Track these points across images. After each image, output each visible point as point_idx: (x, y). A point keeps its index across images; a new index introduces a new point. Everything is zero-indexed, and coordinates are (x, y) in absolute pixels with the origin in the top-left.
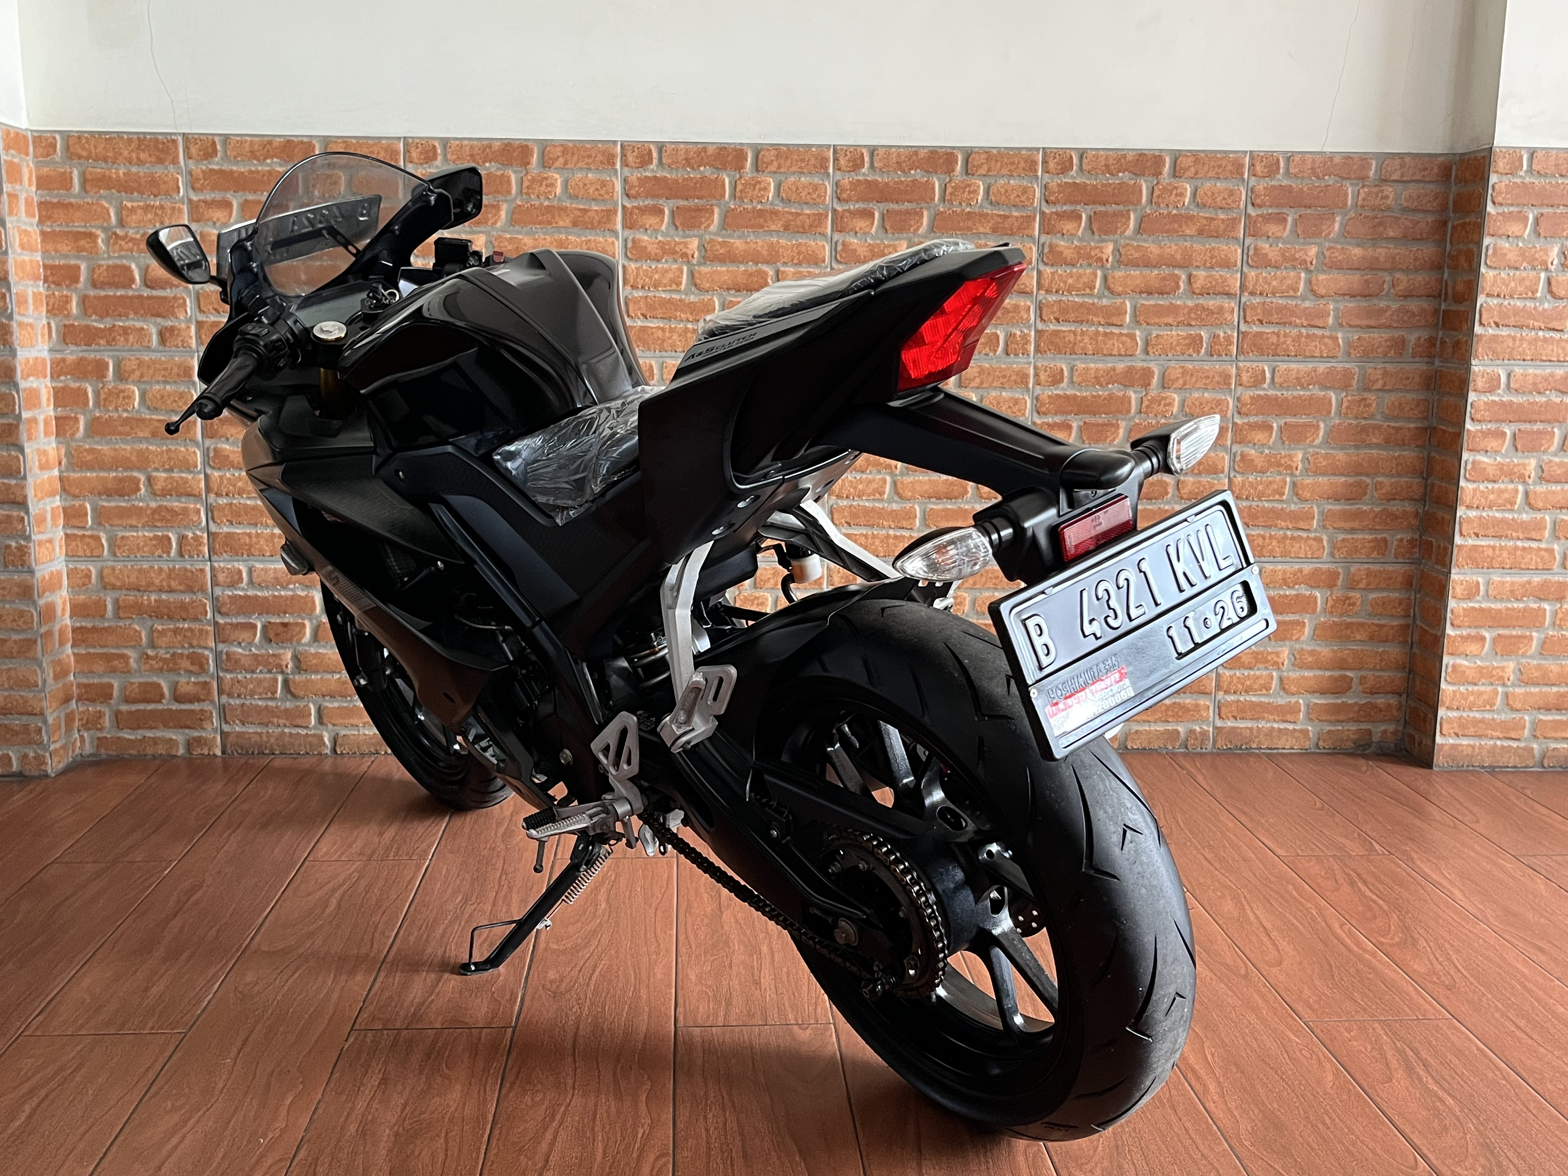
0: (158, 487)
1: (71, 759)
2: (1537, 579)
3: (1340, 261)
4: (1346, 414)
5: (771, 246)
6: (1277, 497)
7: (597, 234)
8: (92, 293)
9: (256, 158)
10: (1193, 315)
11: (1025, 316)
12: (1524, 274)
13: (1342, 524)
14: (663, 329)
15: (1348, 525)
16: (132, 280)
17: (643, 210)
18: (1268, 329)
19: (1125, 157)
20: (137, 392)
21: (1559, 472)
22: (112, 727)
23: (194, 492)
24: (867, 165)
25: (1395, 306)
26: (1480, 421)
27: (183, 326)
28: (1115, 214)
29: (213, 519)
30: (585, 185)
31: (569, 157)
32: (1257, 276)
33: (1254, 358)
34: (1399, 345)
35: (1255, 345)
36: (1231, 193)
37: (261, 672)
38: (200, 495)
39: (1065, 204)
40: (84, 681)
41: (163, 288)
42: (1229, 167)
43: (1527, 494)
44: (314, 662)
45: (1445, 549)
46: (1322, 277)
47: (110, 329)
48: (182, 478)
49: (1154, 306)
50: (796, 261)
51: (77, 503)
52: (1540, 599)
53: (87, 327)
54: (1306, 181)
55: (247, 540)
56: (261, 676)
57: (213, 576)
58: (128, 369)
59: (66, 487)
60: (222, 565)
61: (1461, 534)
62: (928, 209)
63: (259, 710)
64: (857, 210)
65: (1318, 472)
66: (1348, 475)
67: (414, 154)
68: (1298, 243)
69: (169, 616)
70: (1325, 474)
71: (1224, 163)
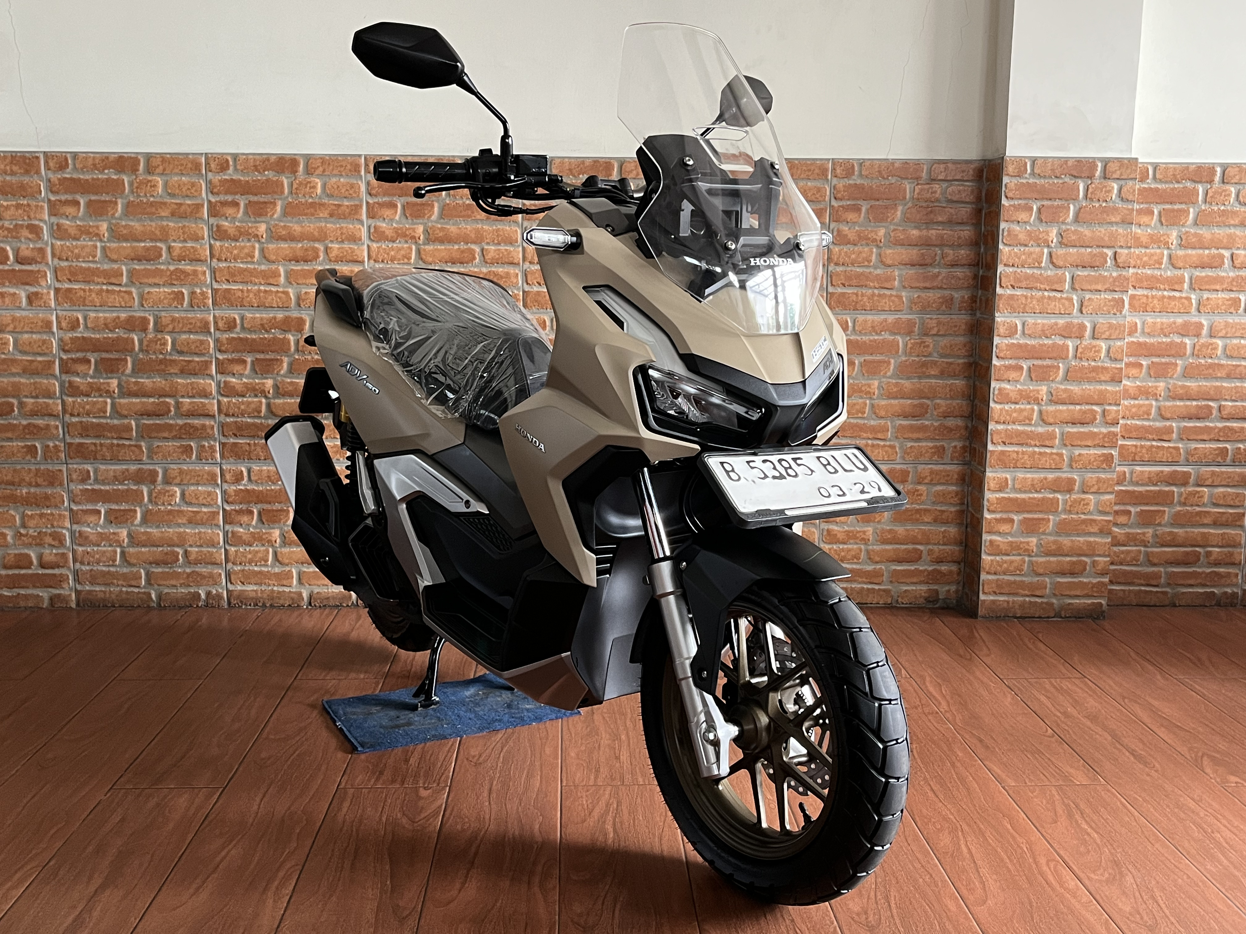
0: (27, 409)
2: (1051, 476)
3: (902, 239)
4: (911, 353)
5: (477, 231)
6: (860, 415)
7: (348, 223)
9: (97, 169)
12: (1032, 249)
13: (909, 435)
15: (915, 435)
16: (7, 258)
17: (381, 205)
18: (849, 291)
20: (11, 340)
21: (1064, 396)
23: (55, 413)
25: (944, 272)
26: (1003, 358)
27: (45, 291)
29: (68, 433)
30: (338, 187)
31: (326, 166)
32: (840, 251)
33: (839, 312)
34: (948, 302)
35: (840, 303)
36: (819, 190)
37: (105, 546)
38: (58, 416)
41: (30, 264)
42: (817, 171)
43: (1040, 412)
44: (144, 538)
45: (982, 453)
46: (889, 251)
48: (45, 403)
50: (496, 242)
52: (1055, 491)
54: (875, 180)
55: (93, 448)
56: (105, 549)
57: (69, 475)
58: (4, 323)
60: (75, 466)
61: (992, 443)
63: (104, 574)
65: (891, 396)
66: (912, 399)
67: (212, 166)
68: (870, 226)
69: (36, 504)
70: (895, 398)
71: (812, 168)
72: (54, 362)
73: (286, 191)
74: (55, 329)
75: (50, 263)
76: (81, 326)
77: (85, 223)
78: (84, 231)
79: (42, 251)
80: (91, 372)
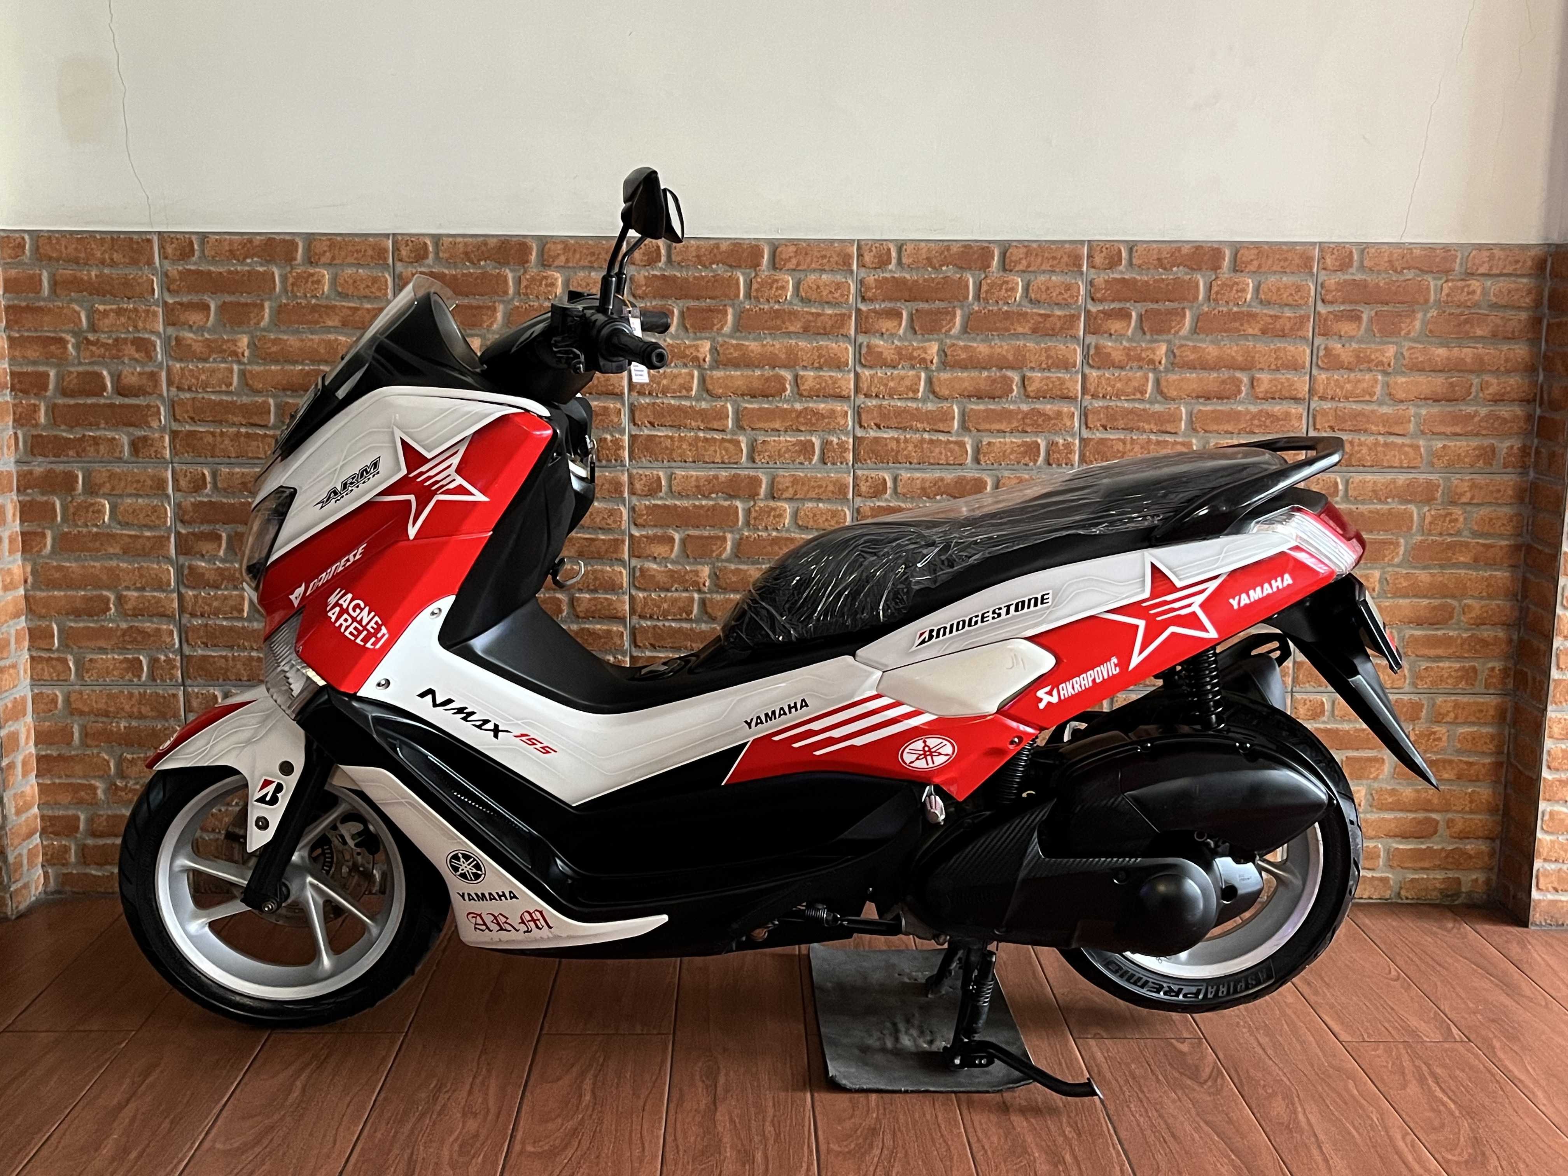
0: (129, 606)
1: (33, 898)
3: (1422, 362)
4: (1429, 530)
5: (790, 349)
8: (60, 401)
9: (235, 258)
10: (1256, 422)
11: (1068, 424)
13: (1426, 652)
14: (671, 438)
15: (1432, 652)
16: (104, 387)
19: (1179, 250)
20: (107, 506)
22: (78, 863)
23: (167, 613)
24: (894, 261)
25: (1484, 411)
27: (156, 435)
28: (1170, 313)
29: (187, 641)
30: (588, 284)
31: (570, 254)
32: (1328, 379)
34: (1488, 455)
36: (1298, 289)
38: (173, 616)
39: (1113, 301)
40: (50, 813)
41: (136, 396)
42: (1297, 261)
45: (1541, 683)
46: (1401, 380)
47: (79, 440)
48: (154, 597)
49: (1213, 412)
50: (816, 365)
51: (44, 624)
53: (55, 436)
54: (1384, 275)
55: (223, 663)
57: (187, 702)
58: (97, 481)
59: (31, 606)
60: (196, 689)
61: (1558, 667)
62: (962, 308)
64: (883, 310)
65: (1399, 593)
66: (1432, 597)
67: (404, 253)
68: (1374, 342)
69: (139, 745)
70: (1405, 596)
71: (1290, 256)
72: (169, 538)
73: (511, 291)
74: (170, 491)
75: (165, 394)
76: (209, 486)
77: (216, 337)
78: (215, 349)
79: (153, 377)
80: (222, 553)
